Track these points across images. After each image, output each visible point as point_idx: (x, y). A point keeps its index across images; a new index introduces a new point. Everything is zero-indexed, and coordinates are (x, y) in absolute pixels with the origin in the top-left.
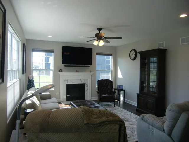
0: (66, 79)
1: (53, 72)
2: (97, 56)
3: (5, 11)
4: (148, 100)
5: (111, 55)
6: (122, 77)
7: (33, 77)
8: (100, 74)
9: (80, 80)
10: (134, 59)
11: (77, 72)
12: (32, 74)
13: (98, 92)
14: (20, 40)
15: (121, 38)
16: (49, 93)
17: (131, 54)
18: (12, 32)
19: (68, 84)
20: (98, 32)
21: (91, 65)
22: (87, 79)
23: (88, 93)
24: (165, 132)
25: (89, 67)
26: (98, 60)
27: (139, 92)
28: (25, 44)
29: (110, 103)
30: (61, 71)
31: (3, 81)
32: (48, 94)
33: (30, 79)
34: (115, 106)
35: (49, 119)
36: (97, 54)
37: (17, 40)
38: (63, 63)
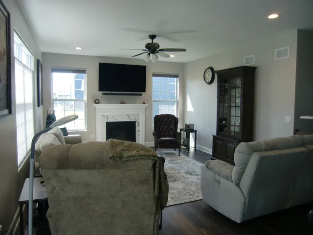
0: (106, 114)
1: (85, 104)
2: (153, 78)
3: (9, 15)
4: (227, 144)
5: (176, 76)
6: (193, 111)
7: (54, 112)
8: (160, 106)
9: (128, 115)
10: (211, 82)
11: (122, 103)
12: (53, 107)
13: (154, 134)
14: (33, 55)
15: (184, 50)
16: (79, 135)
17: (206, 75)
18: (19, 43)
19: (108, 121)
20: (150, 41)
21: (145, 91)
22: (139, 115)
23: (140, 136)
24: (232, 182)
25: (141, 95)
26: (156, 85)
27: (215, 134)
28: (41, 60)
29: (172, 151)
30: (97, 101)
31: (10, 112)
32: (78, 137)
33: (49, 114)
34: (179, 155)
35: (68, 153)
36: (154, 75)
37: (28, 54)
38: (100, 90)
